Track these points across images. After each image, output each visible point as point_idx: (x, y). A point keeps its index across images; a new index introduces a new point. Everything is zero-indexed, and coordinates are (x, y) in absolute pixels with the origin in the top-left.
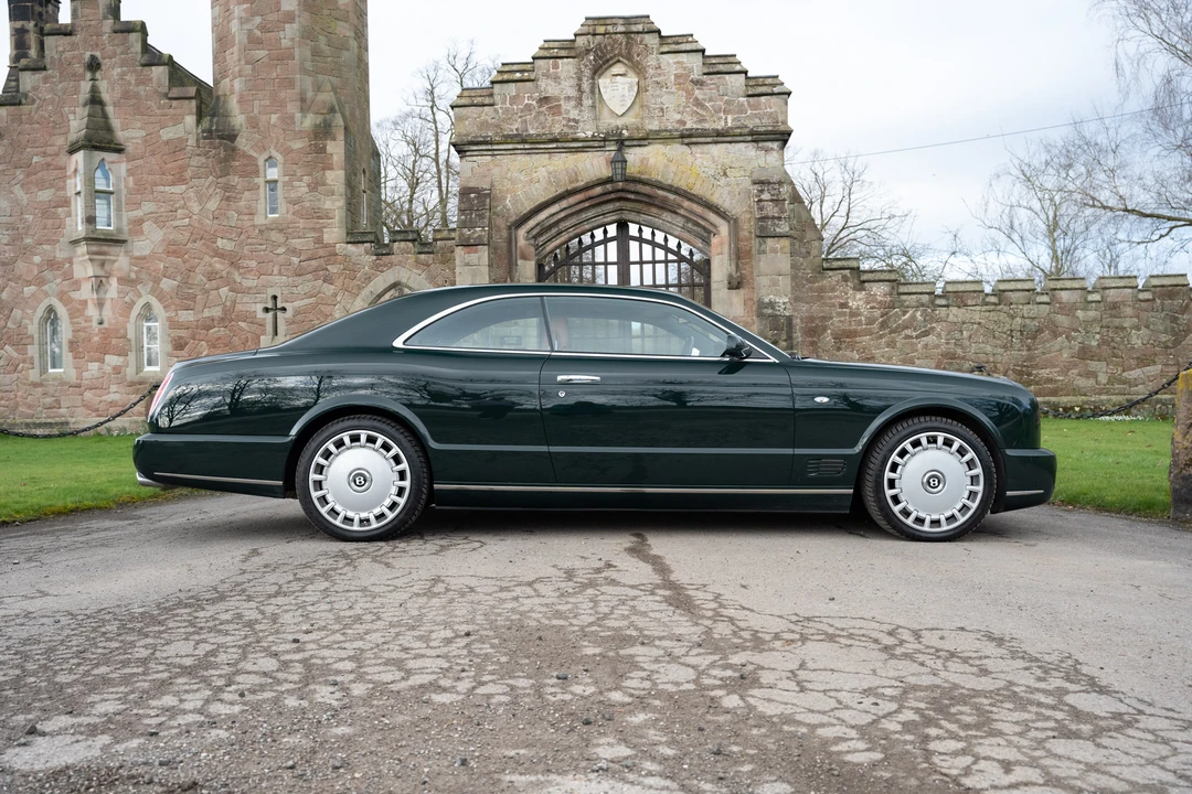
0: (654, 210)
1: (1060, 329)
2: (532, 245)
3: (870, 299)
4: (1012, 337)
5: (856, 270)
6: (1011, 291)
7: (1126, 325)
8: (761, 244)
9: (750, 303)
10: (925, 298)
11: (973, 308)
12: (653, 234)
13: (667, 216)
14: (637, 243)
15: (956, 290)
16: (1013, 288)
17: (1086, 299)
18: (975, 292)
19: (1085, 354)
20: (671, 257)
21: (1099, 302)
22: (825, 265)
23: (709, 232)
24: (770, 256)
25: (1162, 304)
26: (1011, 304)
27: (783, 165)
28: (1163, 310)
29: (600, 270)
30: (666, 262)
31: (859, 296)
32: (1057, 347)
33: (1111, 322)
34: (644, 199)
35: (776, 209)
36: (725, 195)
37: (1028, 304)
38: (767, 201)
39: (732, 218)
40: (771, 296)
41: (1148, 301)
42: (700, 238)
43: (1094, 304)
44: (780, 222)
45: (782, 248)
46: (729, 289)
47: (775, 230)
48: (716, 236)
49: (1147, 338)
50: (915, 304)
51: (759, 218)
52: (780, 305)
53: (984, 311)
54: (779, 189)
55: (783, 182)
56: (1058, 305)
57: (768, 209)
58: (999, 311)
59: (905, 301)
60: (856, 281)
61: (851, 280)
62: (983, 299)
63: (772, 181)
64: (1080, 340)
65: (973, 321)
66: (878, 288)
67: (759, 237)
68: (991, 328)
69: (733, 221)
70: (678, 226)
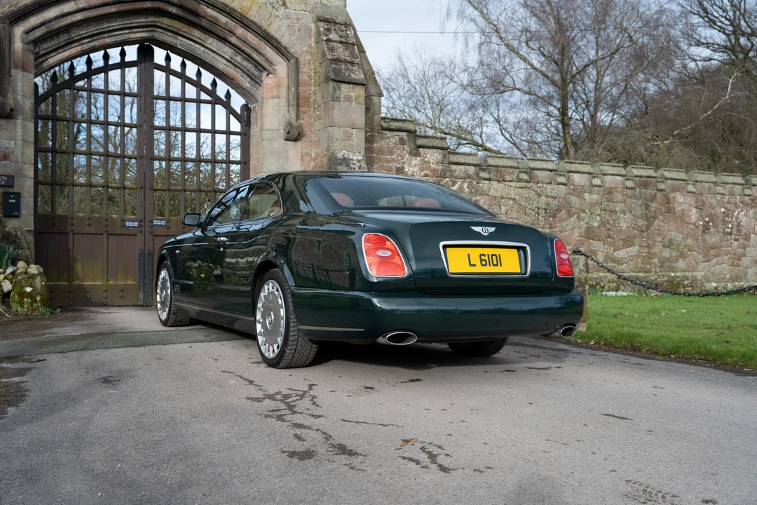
0: (197, 33)
1: (574, 210)
2: (31, 52)
3: (424, 165)
4: (539, 214)
5: (413, 133)
6: (539, 170)
7: (617, 209)
8: (335, 91)
9: (308, 159)
10: (472, 170)
11: (510, 184)
12: (183, 65)
13: (212, 42)
14: (164, 74)
15: (496, 164)
16: (540, 167)
17: (591, 182)
18: (511, 167)
19: (590, 234)
20: (204, 96)
21: (600, 186)
22: (385, 125)
23: (262, 68)
24: (344, 104)
25: (640, 192)
26: (538, 182)
27: (345, 6)
28: (640, 198)
29: (114, 101)
30: (199, 101)
31: (416, 161)
32: (570, 227)
33: (608, 205)
34: (189, 16)
35: (347, 53)
36: (284, 29)
37: (551, 183)
38: (336, 42)
39: (294, 57)
40: (344, 151)
41: (632, 188)
42: (249, 76)
43: (596, 188)
44: (354, 68)
45: (357, 98)
46: (285, 140)
47: (349, 75)
48: (270, 76)
49: (630, 222)
50: (463, 175)
51: (331, 60)
52: (355, 162)
53: (518, 188)
54: (346, 31)
55: (348, 24)
56: (572, 187)
57: (339, 51)
58: (529, 188)
59: (455, 171)
60: (412, 146)
61: (408, 144)
62: (518, 175)
63: (337, 21)
64: (586, 221)
65: (509, 196)
66: (432, 155)
67: (334, 80)
68: (523, 204)
69: (293, 61)
70: (223, 57)
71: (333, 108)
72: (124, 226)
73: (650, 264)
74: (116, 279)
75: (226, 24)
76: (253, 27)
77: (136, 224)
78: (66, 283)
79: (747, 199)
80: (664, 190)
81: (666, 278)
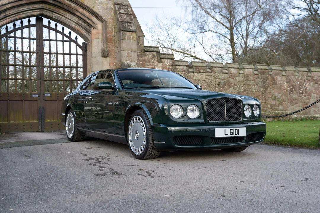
0: (62, 11)
1: (231, 85)
3: (164, 67)
4: (216, 87)
5: (158, 52)
6: (215, 67)
7: (251, 84)
8: (123, 35)
9: (112, 65)
10: (185, 68)
11: (202, 74)
12: (56, 25)
13: (69, 15)
14: (48, 30)
15: (196, 65)
16: (216, 66)
17: (239, 72)
18: (203, 66)
20: (66, 39)
21: (243, 74)
22: (146, 49)
23: (91, 26)
24: (127, 41)
25: (261, 76)
26: (215, 73)
28: (261, 79)
30: (63, 41)
31: (160, 65)
32: (230, 92)
33: (247, 82)
34: (58, 4)
35: (128, 18)
36: (100, 8)
37: (221, 73)
38: (123, 13)
39: (105, 21)
40: (128, 61)
41: (257, 74)
42: (85, 30)
43: (241, 75)
44: (131, 25)
45: (133, 38)
46: (102, 57)
47: (129, 28)
48: (95, 29)
49: (257, 89)
50: (181, 70)
51: (121, 22)
52: (133, 66)
53: (206, 75)
54: (128, 9)
55: (128, 6)
56: (230, 74)
57: (125, 18)
58: (211, 75)
59: (178, 69)
60: (158, 58)
61: (156, 57)
62: (206, 70)
63: (123, 5)
64: (237, 89)
65: (202, 79)
66: (167, 62)
67: (122, 31)
68: (209, 82)
69: (104, 22)
70: (74, 22)
71: (122, 43)
72: (31, 97)
73: (267, 108)
74: (29, 120)
75: (75, 7)
76: (86, 8)
77: (37, 96)
78: (7, 122)
79: (309, 78)
80: (272, 75)
81: (274, 114)
